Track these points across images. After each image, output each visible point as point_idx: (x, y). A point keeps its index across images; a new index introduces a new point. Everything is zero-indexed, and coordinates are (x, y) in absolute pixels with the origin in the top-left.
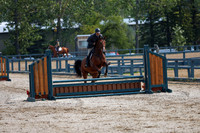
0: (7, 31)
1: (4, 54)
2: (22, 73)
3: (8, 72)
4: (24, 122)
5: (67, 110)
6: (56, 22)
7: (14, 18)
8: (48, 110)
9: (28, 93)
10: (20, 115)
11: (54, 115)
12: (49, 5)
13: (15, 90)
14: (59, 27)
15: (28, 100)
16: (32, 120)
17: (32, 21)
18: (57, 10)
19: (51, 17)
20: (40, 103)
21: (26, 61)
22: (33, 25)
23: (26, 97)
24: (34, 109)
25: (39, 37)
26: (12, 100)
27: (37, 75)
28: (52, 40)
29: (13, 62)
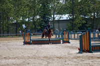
0: (68, 19)
1: (67, 30)
2: (76, 39)
3: (69, 39)
4: (77, 63)
5: (99, 58)
6: (93, 14)
7: (72, 12)
8: (89, 58)
9: (79, 49)
10: (75, 60)
11: (92, 60)
12: (89, 6)
13: (72, 48)
14: (94, 17)
15: (79, 53)
16: (81, 63)
17: (81, 14)
18: (93, 9)
19: (90, 12)
20: (85, 54)
21: (78, 34)
22: (81, 16)
23: (78, 51)
24: (82, 57)
25: (84, 22)
26: (71, 53)
27: (83, 41)
28: (91, 23)
29: (71, 34)
